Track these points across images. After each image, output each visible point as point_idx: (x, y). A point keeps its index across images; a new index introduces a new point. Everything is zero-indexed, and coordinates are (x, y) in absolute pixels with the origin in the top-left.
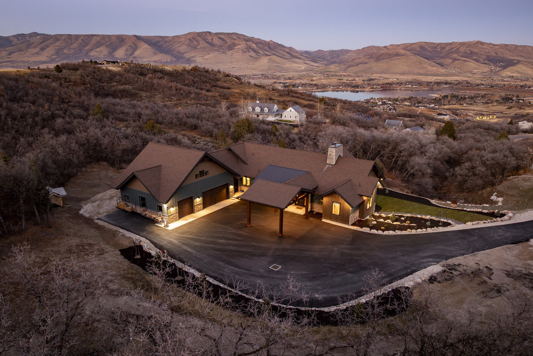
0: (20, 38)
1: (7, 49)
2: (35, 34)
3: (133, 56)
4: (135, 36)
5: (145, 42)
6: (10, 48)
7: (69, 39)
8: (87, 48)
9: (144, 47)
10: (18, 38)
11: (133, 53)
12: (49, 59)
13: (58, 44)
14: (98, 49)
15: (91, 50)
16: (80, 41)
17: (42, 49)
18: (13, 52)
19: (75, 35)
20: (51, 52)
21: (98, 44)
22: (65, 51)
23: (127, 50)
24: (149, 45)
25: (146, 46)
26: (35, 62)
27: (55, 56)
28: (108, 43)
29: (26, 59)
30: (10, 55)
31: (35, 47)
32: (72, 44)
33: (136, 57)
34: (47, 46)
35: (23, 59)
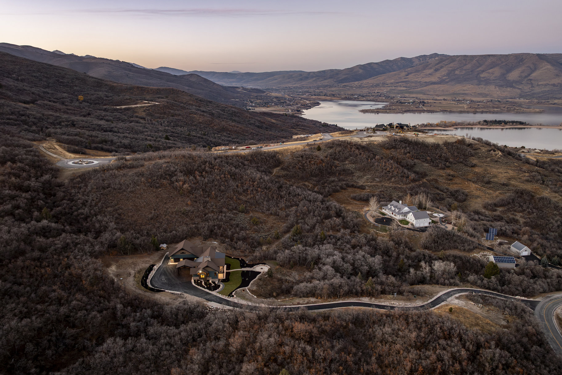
0: (421, 59)
1: (406, 70)
2: (436, 55)
3: (529, 78)
4: (538, 55)
5: (548, 62)
6: (409, 69)
7: (464, 60)
8: (480, 69)
9: (546, 67)
10: (419, 59)
11: (529, 75)
12: (439, 80)
13: (452, 65)
14: (491, 71)
15: (483, 71)
16: (474, 61)
17: (436, 70)
18: (411, 73)
19: (470, 56)
20: (443, 73)
21: (493, 65)
22: (457, 72)
23: (522, 72)
24: (553, 65)
25: (549, 66)
26: (426, 82)
27: (445, 77)
28: (504, 64)
29: (419, 80)
30: (407, 75)
31: (431, 68)
32: (466, 65)
33: (531, 80)
34: (442, 67)
35: (417, 79)
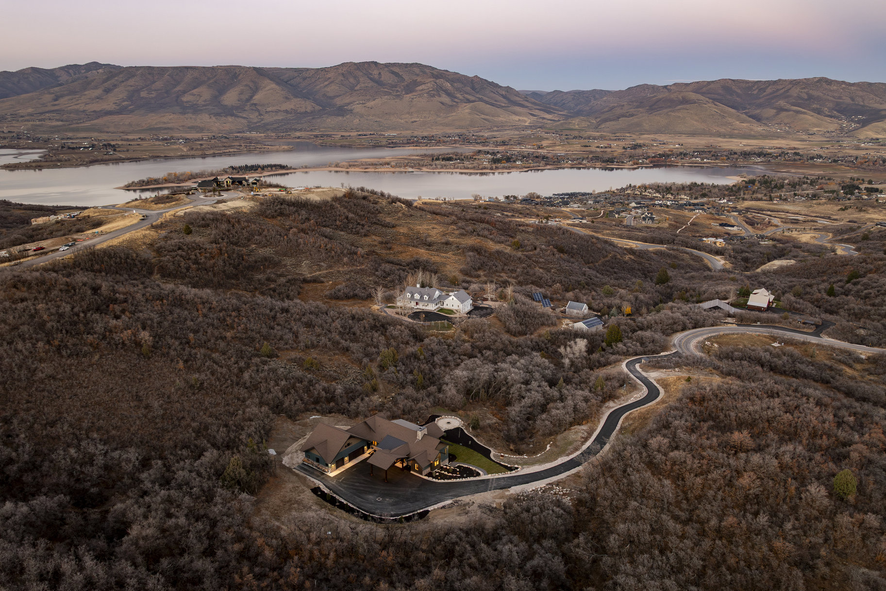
0: (71, 71)
1: (52, 90)
2: (95, 66)
3: (252, 102)
4: (255, 68)
5: (271, 79)
6: (56, 89)
7: (149, 74)
8: (178, 88)
9: (270, 86)
10: (68, 72)
11: (251, 97)
12: (117, 108)
13: (131, 82)
14: (195, 91)
15: (184, 92)
16: (166, 77)
17: (107, 91)
18: (62, 96)
19: (158, 68)
20: (121, 96)
21: (196, 83)
22: (143, 94)
23: (241, 93)
24: (278, 84)
25: (274, 86)
26: (94, 111)
27: (126, 103)
28: (211, 81)
29: (82, 107)
30: (56, 100)
31: (96, 88)
32: (154, 82)
33: (255, 105)
34: (115, 86)
35: (76, 107)
